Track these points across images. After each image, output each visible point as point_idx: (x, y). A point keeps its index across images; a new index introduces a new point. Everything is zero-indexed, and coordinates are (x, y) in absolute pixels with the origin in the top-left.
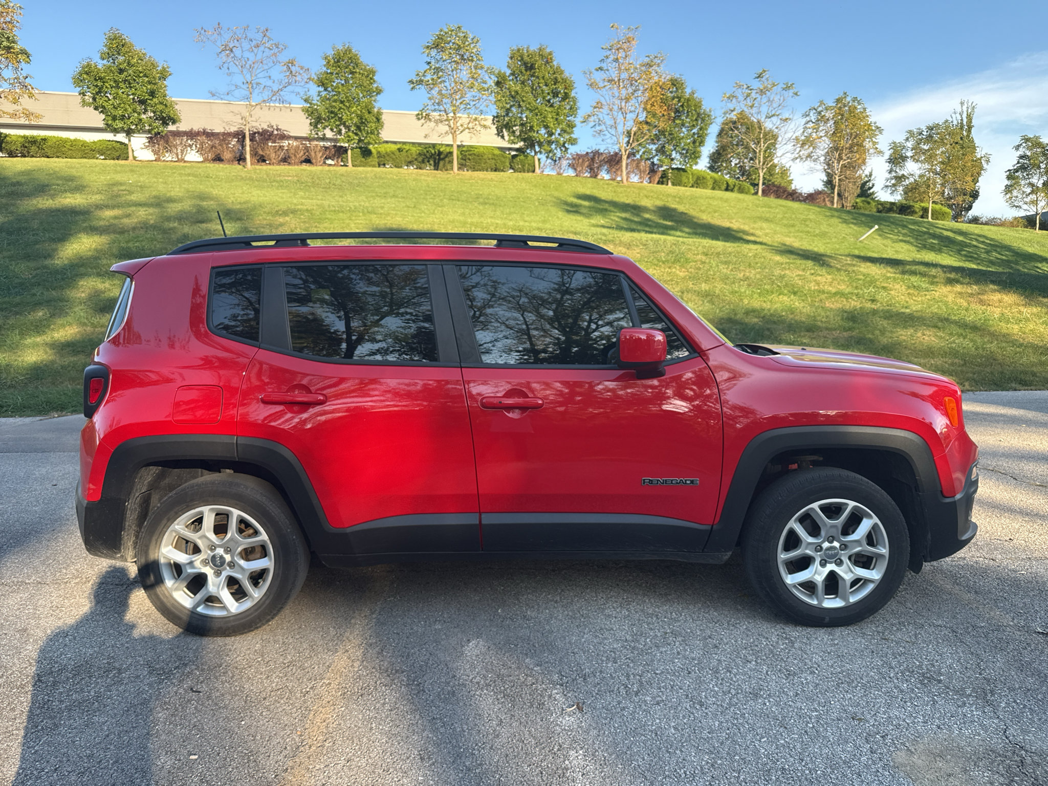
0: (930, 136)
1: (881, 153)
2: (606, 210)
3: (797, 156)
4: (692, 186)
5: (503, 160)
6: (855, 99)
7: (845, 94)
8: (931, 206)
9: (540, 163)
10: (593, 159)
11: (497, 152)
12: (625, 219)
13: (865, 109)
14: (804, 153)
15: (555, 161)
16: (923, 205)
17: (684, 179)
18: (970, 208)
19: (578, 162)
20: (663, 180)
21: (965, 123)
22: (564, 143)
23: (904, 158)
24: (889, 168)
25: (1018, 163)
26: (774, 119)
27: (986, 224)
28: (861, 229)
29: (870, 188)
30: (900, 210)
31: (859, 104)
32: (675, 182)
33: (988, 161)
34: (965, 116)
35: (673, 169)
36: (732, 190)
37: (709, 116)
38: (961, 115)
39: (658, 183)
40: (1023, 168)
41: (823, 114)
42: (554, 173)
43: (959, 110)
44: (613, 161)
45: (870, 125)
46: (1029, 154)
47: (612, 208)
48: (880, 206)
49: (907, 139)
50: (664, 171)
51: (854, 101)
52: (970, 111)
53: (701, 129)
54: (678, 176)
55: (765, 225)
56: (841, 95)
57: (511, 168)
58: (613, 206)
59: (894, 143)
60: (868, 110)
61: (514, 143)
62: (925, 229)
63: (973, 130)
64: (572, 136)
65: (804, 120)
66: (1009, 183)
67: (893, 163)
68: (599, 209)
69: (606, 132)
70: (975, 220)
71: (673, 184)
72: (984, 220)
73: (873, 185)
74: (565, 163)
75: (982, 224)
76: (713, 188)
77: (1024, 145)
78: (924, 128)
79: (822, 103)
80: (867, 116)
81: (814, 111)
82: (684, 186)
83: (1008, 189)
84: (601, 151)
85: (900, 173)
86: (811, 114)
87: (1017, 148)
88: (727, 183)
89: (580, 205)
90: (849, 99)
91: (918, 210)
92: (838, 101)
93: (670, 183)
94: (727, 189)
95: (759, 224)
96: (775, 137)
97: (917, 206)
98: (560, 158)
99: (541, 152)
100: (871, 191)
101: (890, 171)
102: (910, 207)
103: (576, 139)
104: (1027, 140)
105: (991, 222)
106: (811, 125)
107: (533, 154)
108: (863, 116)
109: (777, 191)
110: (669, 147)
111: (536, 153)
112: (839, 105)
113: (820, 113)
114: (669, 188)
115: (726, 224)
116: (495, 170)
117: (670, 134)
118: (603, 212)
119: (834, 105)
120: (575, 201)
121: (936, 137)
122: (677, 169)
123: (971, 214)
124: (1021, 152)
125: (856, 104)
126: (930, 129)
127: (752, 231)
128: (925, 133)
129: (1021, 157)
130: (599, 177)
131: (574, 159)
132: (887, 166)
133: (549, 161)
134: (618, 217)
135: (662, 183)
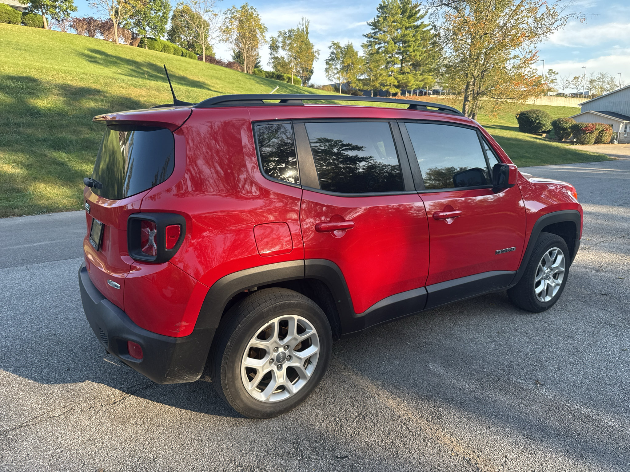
0: (290, 36)
1: (267, 42)
2: (116, 62)
3: (221, 38)
4: (161, 51)
5: (16, 15)
6: (252, 8)
7: (247, 3)
8: (293, 77)
9: (47, 22)
10: (89, 24)
11: (10, 9)
12: (132, 70)
13: (258, 15)
14: (225, 37)
15: (59, 21)
16: (288, 75)
17: (156, 46)
18: (309, 79)
19: (77, 24)
20: (141, 44)
21: (305, 30)
22: (67, 9)
23: (278, 47)
24: (270, 52)
25: (330, 56)
26: (210, 13)
27: (317, 88)
28: (267, 88)
29: (258, 63)
30: (277, 78)
31: (255, 11)
32: (150, 47)
33: (319, 54)
34: (304, 26)
35: (148, 38)
36: (185, 56)
37: (169, 5)
38: (303, 25)
39: (138, 46)
40: (332, 59)
41: (235, 14)
42: (59, 30)
43: (301, 23)
44: (106, 27)
45: (260, 25)
46: (335, 52)
47: (118, 61)
48: (267, 74)
49: (279, 36)
50: (141, 38)
51: (252, 9)
52: (307, 24)
53: (165, 13)
54: (152, 43)
55: (218, 81)
56: (245, 4)
57: (23, 23)
58: (120, 60)
59: (272, 37)
60: (260, 16)
61: (24, 3)
62: (296, 90)
63: (309, 35)
64: (73, 4)
65: (224, 17)
66: (327, 67)
67: (273, 49)
68: (110, 61)
69: (99, 6)
70: (312, 86)
71: (149, 48)
72: (316, 86)
73: (260, 61)
74: (67, 24)
75: (315, 88)
76: (174, 54)
77: (333, 46)
78: (287, 31)
79: (234, 7)
80: (259, 19)
81: (230, 12)
82: (156, 50)
83: (327, 70)
84: (95, 18)
85: (276, 55)
86: (228, 13)
87: (330, 47)
88: (182, 52)
89: (96, 58)
90: (249, 7)
91: (286, 78)
92: (243, 7)
93: (147, 48)
94: (182, 55)
95: (214, 81)
96: (208, 25)
97: (285, 76)
98: (63, 20)
99: (47, 13)
100: (259, 65)
101: (271, 54)
102: (282, 76)
103: (76, 7)
104: (334, 44)
105: (319, 88)
106: (227, 20)
107: (41, 13)
108: (257, 20)
109: (211, 59)
110: (144, 23)
111: (43, 14)
112: (243, 10)
113: (233, 13)
114: (146, 50)
115: (196, 79)
116: (9, 23)
117: (144, 14)
118: (114, 63)
119: (241, 9)
120: (89, 53)
121: (293, 37)
122: (150, 38)
123: (311, 82)
124: (331, 51)
125: (253, 11)
126: (290, 32)
127: (213, 85)
128: (287, 34)
129: (332, 53)
130: (95, 37)
131: (75, 22)
132: (269, 51)
133: (54, 20)
134: (129, 69)
135: (141, 47)
